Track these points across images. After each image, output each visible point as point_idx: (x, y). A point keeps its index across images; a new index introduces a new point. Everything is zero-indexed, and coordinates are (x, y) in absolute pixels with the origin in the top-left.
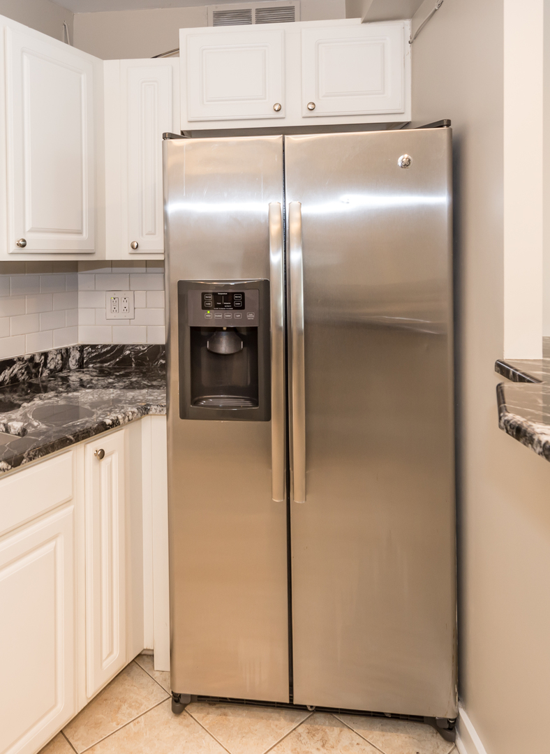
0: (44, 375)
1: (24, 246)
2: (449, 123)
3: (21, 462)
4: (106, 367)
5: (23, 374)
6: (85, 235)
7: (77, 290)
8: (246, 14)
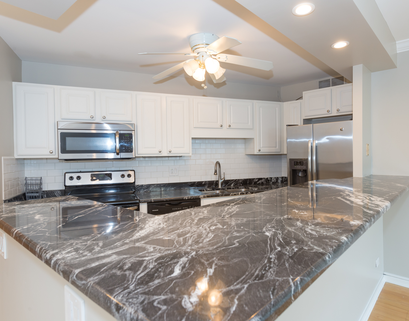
0: (271, 183)
1: (260, 151)
5: (265, 182)
7: (281, 162)
8: (328, 80)
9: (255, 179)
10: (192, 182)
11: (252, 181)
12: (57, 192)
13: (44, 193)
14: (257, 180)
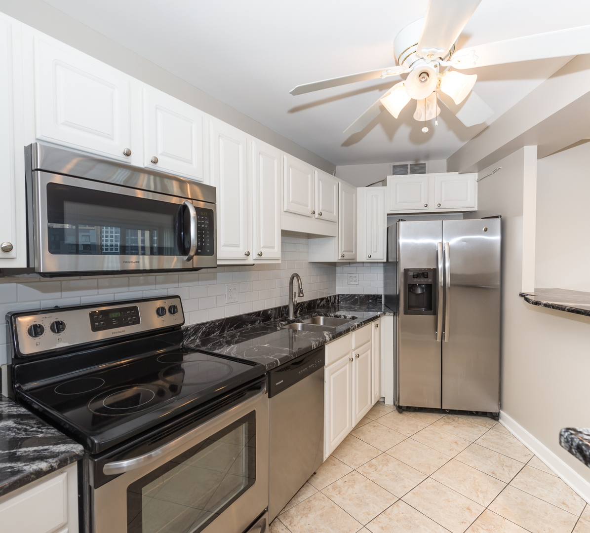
0: (330, 304)
2: (501, 216)
7: (336, 273)
8: (406, 166)
14: (319, 302)
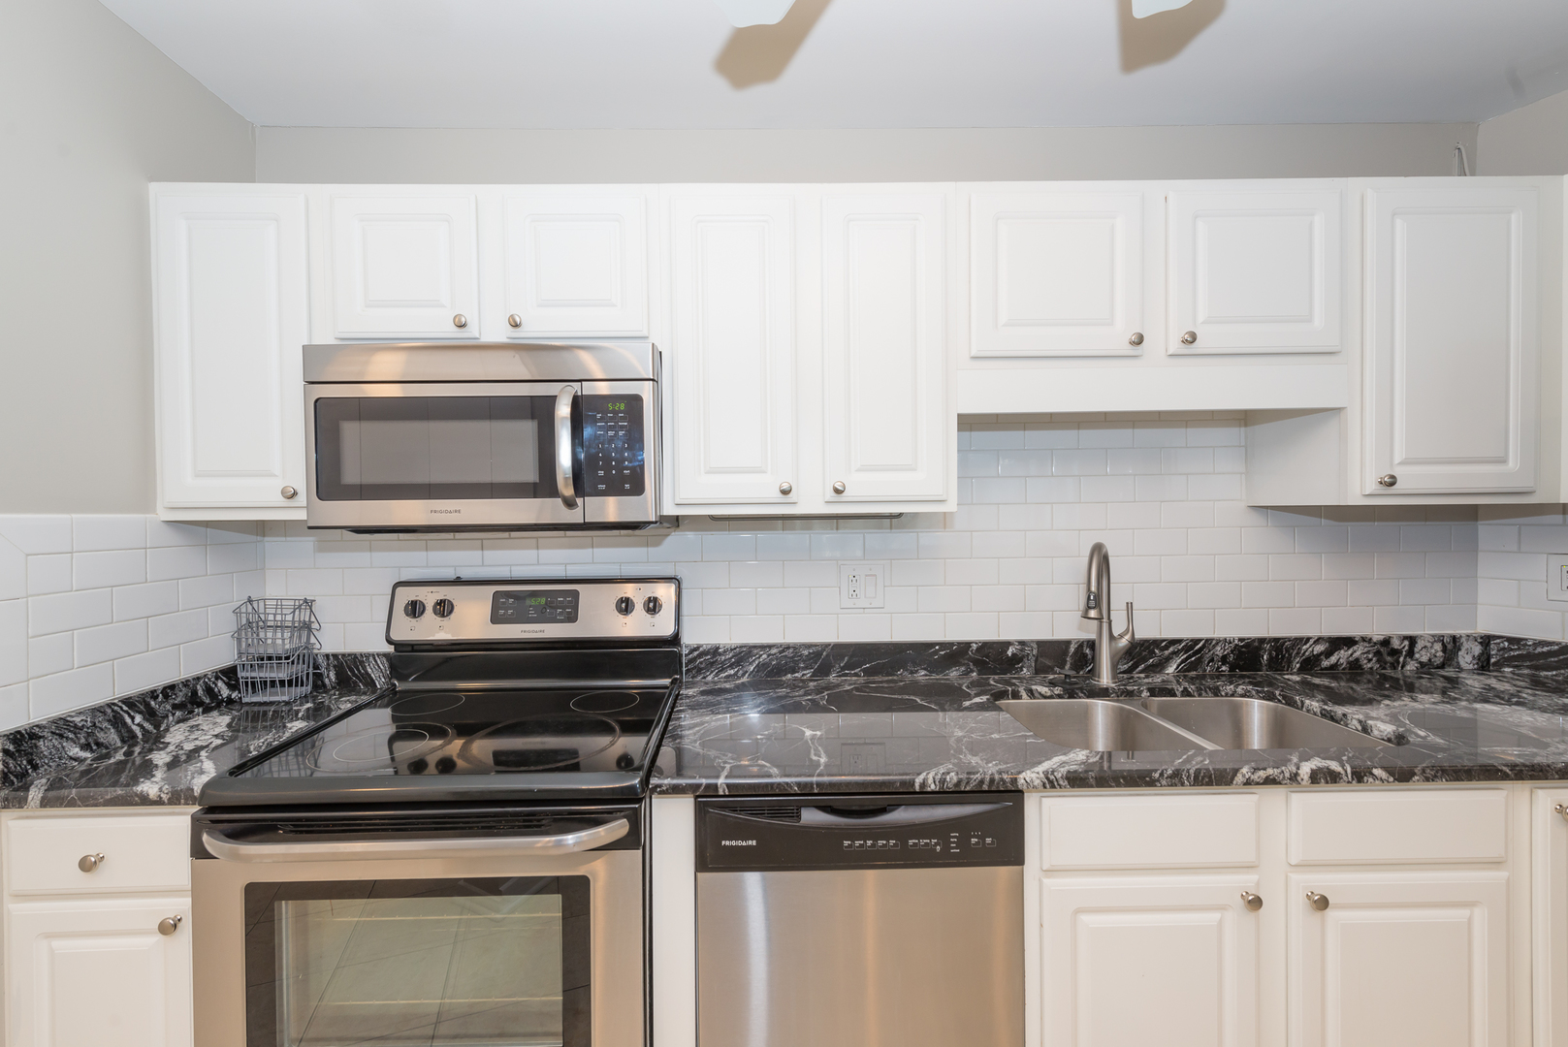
0: (1408, 668)
1: (1392, 484)
3: (1411, 778)
4: (1546, 677)
5: (1370, 660)
6: (1513, 464)
7: (1475, 550)
9: (1308, 639)
10: (951, 644)
11: (1287, 650)
12: (376, 661)
13: (328, 664)
14: (1319, 648)
